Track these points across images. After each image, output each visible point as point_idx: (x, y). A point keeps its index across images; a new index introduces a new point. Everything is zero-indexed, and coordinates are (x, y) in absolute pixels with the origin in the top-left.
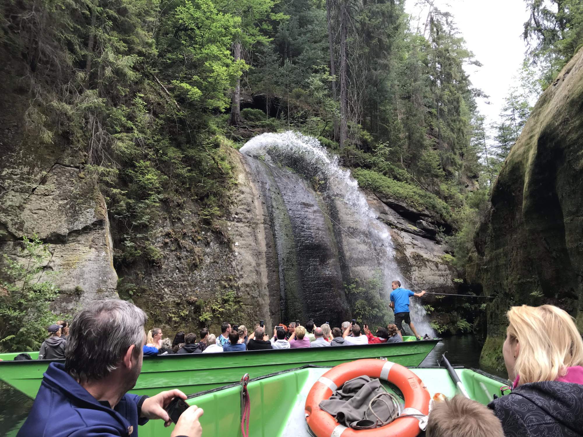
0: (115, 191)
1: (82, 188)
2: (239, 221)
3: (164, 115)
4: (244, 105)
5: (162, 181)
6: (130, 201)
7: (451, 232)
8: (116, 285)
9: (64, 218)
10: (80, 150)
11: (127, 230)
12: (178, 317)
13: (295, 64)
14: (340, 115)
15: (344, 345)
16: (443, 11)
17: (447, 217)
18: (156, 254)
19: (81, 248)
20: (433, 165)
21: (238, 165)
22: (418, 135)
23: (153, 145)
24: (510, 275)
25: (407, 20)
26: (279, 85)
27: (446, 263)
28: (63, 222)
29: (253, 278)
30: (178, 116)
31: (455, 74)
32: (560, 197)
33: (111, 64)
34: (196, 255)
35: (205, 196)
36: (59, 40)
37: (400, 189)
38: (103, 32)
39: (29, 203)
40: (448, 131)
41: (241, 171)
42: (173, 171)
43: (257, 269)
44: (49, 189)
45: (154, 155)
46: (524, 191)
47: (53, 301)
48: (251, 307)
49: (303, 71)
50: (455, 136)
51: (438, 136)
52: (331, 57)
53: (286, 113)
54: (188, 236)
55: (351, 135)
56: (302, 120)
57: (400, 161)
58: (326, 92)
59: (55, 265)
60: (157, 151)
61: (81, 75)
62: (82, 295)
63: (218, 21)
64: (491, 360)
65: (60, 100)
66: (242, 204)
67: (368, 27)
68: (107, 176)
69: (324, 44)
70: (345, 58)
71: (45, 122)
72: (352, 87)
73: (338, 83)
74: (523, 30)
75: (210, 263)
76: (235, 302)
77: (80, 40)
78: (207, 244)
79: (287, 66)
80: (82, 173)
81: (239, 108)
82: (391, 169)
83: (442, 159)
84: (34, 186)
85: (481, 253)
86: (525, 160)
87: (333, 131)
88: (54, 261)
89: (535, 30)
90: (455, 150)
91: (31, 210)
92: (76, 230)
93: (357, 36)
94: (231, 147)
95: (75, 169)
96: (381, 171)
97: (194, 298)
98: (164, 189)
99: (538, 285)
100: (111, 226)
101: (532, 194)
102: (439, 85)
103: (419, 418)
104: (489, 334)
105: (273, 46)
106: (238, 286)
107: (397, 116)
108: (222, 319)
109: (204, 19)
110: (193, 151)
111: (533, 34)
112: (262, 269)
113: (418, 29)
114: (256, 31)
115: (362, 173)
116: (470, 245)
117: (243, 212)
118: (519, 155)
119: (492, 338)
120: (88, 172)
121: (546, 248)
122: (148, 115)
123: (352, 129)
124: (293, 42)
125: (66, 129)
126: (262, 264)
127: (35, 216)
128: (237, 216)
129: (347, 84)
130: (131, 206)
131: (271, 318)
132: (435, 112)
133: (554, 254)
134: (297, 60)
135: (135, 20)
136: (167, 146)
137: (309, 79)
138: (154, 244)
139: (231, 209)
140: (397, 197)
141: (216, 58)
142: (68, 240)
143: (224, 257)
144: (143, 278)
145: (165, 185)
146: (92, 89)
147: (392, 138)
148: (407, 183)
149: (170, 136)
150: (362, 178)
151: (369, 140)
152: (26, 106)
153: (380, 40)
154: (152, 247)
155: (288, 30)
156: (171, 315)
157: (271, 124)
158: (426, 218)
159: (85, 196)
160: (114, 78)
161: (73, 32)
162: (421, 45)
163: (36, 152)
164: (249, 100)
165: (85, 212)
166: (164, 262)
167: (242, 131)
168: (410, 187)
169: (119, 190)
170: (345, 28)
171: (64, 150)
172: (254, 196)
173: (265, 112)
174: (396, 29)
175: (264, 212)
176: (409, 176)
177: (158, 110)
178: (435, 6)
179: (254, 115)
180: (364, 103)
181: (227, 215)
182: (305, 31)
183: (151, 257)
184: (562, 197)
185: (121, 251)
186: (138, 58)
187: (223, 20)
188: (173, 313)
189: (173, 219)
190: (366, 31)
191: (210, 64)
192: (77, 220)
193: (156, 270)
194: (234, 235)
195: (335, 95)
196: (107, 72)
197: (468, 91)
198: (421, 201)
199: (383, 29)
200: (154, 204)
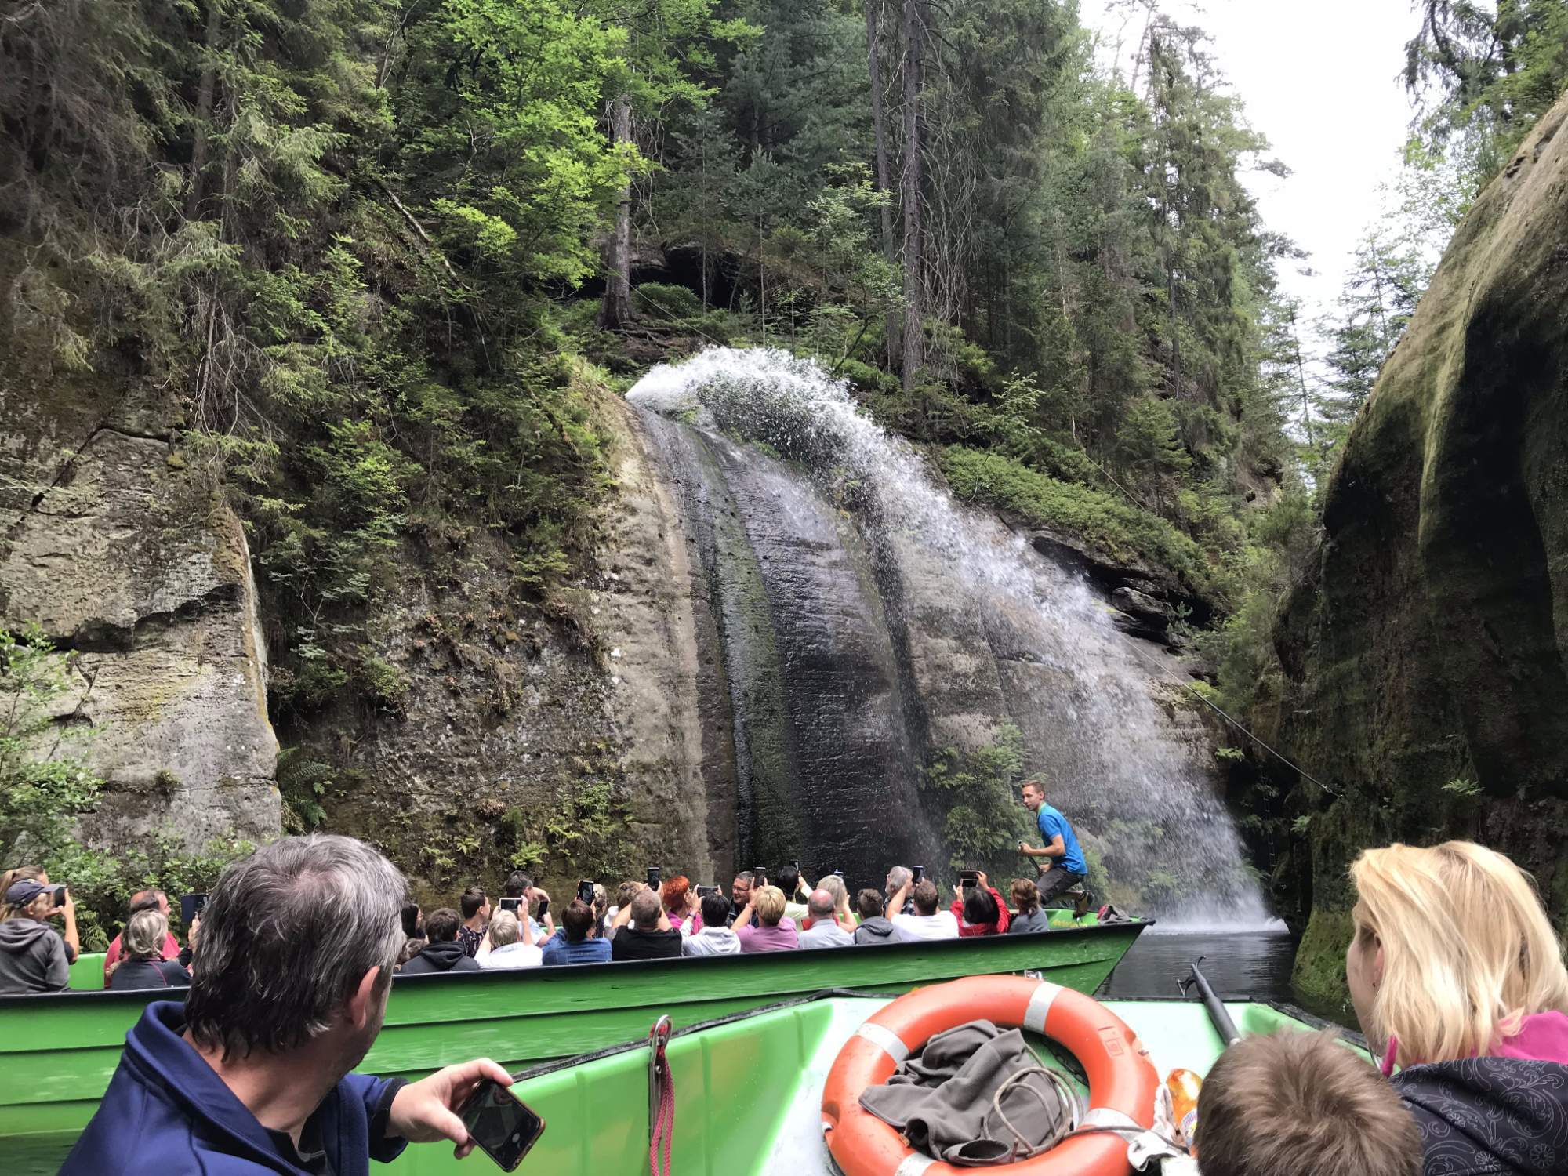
0: (269, 504)
1: (176, 497)
2: (624, 588)
3: (413, 296)
4: (639, 275)
5: (406, 479)
6: (316, 533)
7: (1208, 619)
8: (275, 765)
9: (124, 579)
10: (170, 388)
11: (306, 613)
12: (450, 856)
13: (780, 163)
14: (901, 298)
15: (893, 940)
16: (1183, 25)
17: (1198, 580)
18: (389, 681)
19: (174, 662)
20: (1158, 437)
21: (619, 435)
22: (1117, 355)
23: (382, 378)
24: (1381, 732)
25: (1088, 46)
26: (736, 219)
27: (1196, 704)
28: (121, 592)
29: (661, 748)
30: (451, 300)
31: (1217, 193)
32: (1535, 496)
33: (260, 149)
34: (501, 683)
35: (527, 520)
36: (111, 82)
37: (1069, 503)
38: (238, 63)
39: (25, 538)
40: (1200, 347)
41: (628, 453)
42: (436, 450)
43: (673, 721)
44: (81, 499)
45: (383, 406)
46: (1423, 485)
47: (93, 811)
48: (657, 826)
49: (801, 181)
50: (1218, 360)
51: (1173, 361)
52: (879, 144)
53: (755, 295)
54: (481, 632)
55: (933, 356)
56: (798, 314)
57: (1070, 428)
58: (863, 237)
59: (97, 713)
60: (392, 395)
61: (173, 179)
62: (177, 795)
63: (560, 36)
64: (1325, 978)
65: (114, 249)
66: (632, 543)
67: (978, 56)
68: (249, 463)
69: (859, 108)
70: (915, 144)
71: (67, 310)
72: (935, 224)
73: (897, 215)
74: (1404, 62)
75: (542, 705)
76: (612, 814)
77: (169, 82)
78: (534, 654)
79: (760, 167)
80: (178, 454)
81: (626, 283)
82: (1045, 448)
83: (1184, 423)
84: (37, 490)
85: (1293, 670)
86: (1425, 396)
87: (885, 344)
88: (94, 701)
89: (1436, 62)
90: (1219, 398)
91: (28, 558)
92: (160, 614)
93: (949, 83)
94: (602, 386)
95: (158, 443)
96: (1017, 454)
97: (495, 803)
98: (412, 500)
99: (1465, 761)
100: (263, 603)
101: (1448, 492)
102: (1174, 223)
103: (1129, 1136)
104: (1319, 903)
105: (721, 113)
106: (620, 770)
107: (1061, 306)
108: (573, 862)
109: (523, 30)
110: (492, 395)
111: (1430, 73)
112: (687, 723)
113: (1115, 73)
114: (669, 68)
115: (965, 459)
116: (1262, 652)
117: (633, 565)
118: (1407, 383)
119: (1326, 914)
120: (195, 451)
121: (1487, 650)
122: (366, 295)
123: (935, 339)
124: (774, 103)
125: (132, 331)
126: (687, 708)
127: (41, 573)
128: (616, 577)
129: (921, 216)
130: (317, 547)
131: (713, 857)
132: (1165, 297)
133: (1514, 668)
134: (785, 151)
135: (327, 29)
136: (421, 383)
137: (816, 200)
138: (383, 652)
139: (600, 555)
140: (1061, 524)
141: (557, 140)
142: (137, 641)
143: (582, 689)
144: (353, 747)
145: (414, 491)
146: (208, 218)
147: (1046, 363)
148: (1087, 485)
149: (429, 353)
150: (964, 472)
151: (984, 370)
152: (17, 266)
153: (1011, 95)
154: (377, 660)
155: (760, 70)
156: (430, 851)
157: (716, 327)
158: (1141, 582)
159: (186, 519)
160: (268, 190)
161: (153, 62)
162: (1124, 114)
163: (44, 394)
164: (655, 262)
165: (185, 564)
166: (413, 704)
167: (634, 344)
168: (1097, 496)
169: (280, 501)
170: (915, 61)
171: (124, 392)
172: (665, 520)
173: (698, 291)
174: (1056, 63)
175: (694, 566)
176: (1093, 466)
177: (396, 283)
178: (1162, 11)
179: (669, 301)
180: (970, 268)
181: (589, 573)
182: (808, 72)
183: (375, 689)
184: (1544, 494)
185: (289, 673)
186: (335, 136)
187: (575, 33)
188: (438, 844)
189: (439, 582)
190: (972, 71)
191: (539, 156)
192: (162, 584)
193: (388, 726)
194: (607, 628)
195: (889, 246)
196: (244, 171)
197: (1253, 240)
198: (1126, 536)
199: (1019, 63)
200: (382, 541)
